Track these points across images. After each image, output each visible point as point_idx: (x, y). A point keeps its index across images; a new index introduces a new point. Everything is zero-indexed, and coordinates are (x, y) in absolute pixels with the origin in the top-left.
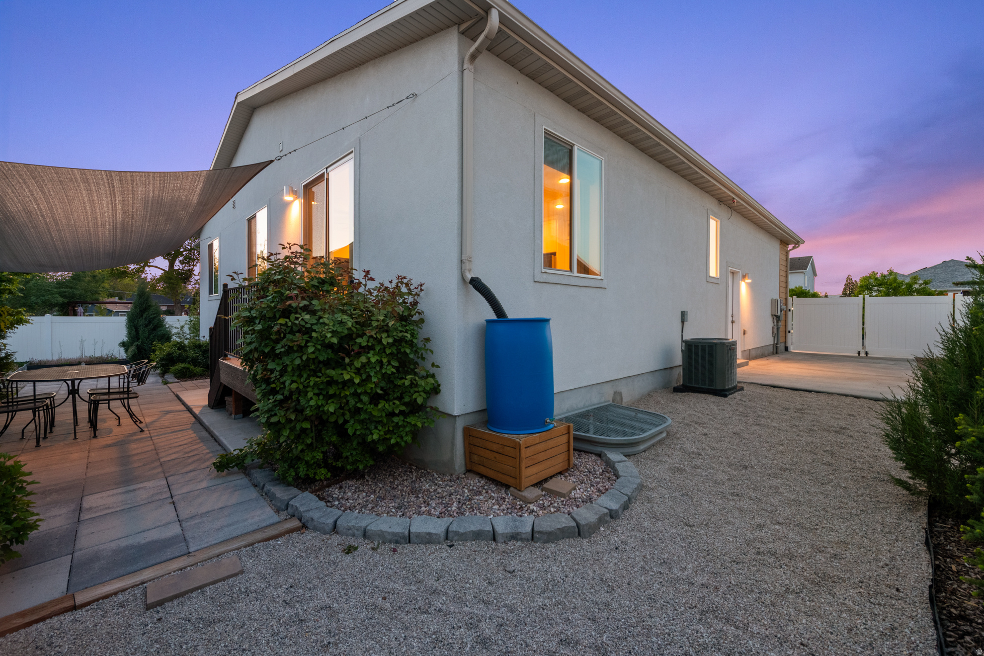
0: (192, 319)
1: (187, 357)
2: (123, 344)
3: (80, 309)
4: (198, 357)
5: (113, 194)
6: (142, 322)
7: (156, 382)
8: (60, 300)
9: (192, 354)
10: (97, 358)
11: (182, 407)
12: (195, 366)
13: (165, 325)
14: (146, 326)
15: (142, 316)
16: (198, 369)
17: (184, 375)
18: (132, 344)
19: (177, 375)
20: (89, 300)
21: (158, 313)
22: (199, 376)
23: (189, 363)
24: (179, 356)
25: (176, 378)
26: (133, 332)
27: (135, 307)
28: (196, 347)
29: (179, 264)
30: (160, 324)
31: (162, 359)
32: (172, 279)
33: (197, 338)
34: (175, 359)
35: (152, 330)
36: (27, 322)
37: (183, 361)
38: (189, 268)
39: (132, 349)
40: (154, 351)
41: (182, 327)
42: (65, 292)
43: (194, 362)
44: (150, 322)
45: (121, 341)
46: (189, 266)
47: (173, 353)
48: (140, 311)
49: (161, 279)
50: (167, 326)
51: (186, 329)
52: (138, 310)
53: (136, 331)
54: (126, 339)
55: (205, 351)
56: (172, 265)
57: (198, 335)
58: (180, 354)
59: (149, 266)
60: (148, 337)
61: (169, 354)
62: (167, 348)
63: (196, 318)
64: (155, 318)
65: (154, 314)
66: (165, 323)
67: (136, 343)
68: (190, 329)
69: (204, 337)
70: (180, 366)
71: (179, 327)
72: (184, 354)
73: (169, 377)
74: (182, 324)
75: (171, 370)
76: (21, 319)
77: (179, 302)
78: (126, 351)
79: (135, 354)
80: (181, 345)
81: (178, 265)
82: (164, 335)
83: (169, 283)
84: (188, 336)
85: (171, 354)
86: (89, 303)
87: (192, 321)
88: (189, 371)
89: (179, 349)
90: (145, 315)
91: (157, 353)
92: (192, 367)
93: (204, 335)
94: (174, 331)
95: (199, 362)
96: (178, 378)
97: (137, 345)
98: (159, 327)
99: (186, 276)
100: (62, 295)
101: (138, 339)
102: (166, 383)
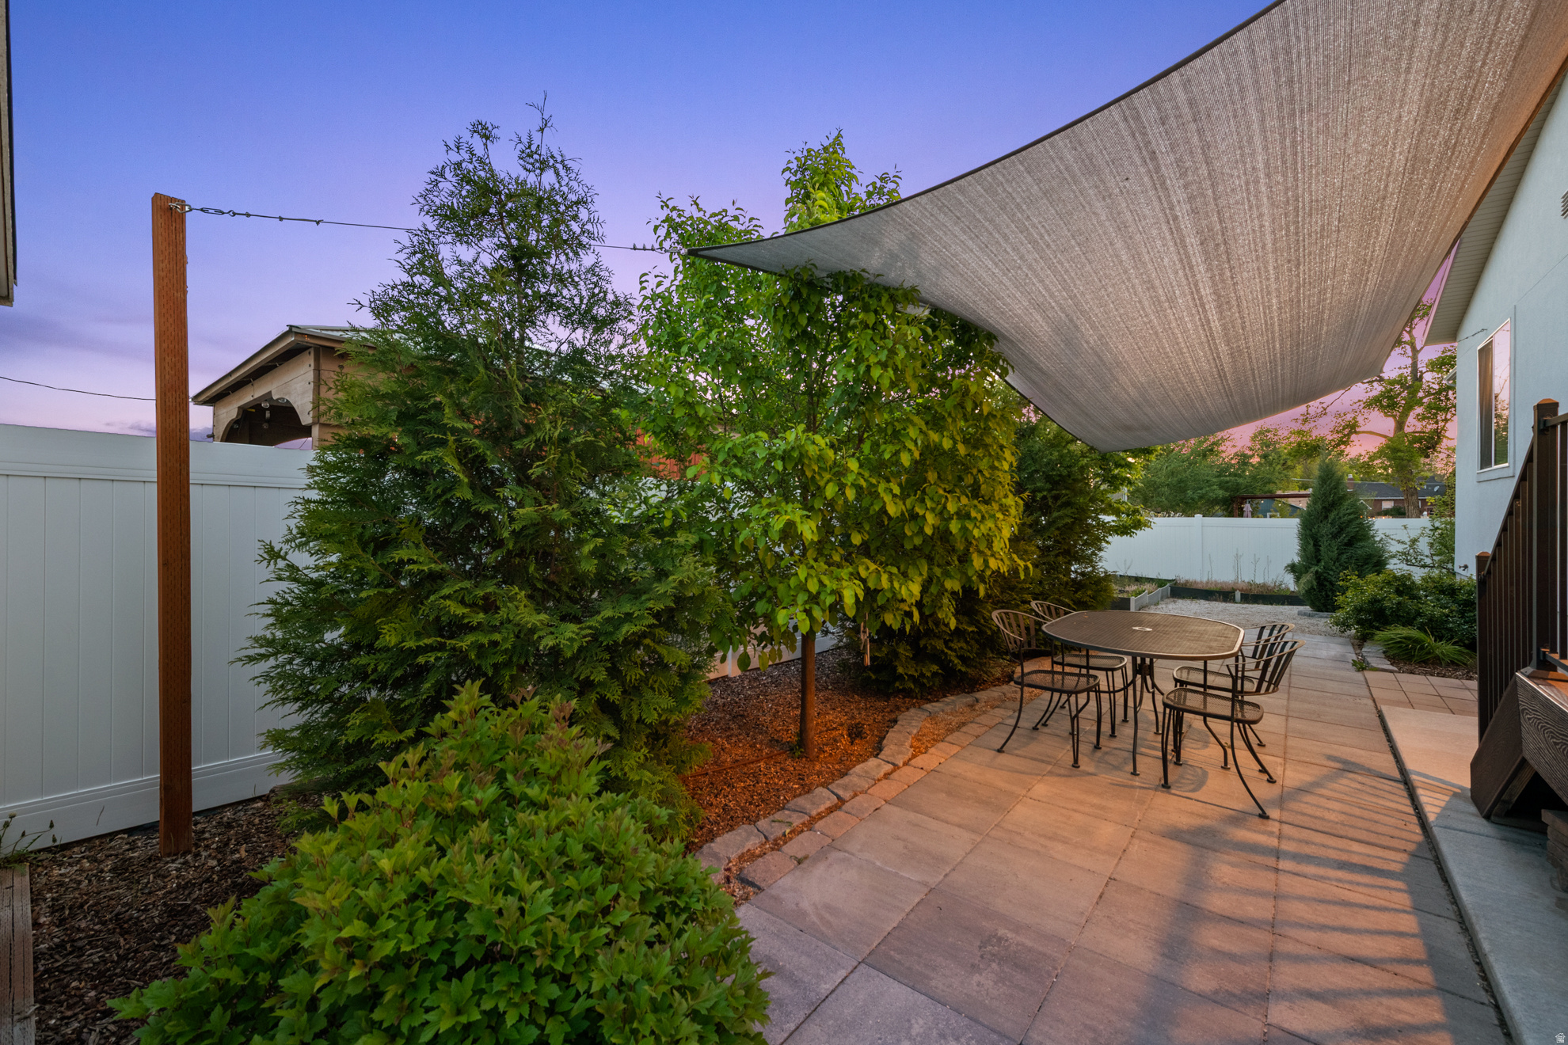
0: (1437, 524)
1: (1419, 614)
2: (1292, 568)
3: (1247, 507)
4: (1447, 616)
5: (1160, 184)
6: (1325, 529)
7: (1341, 659)
8: (1221, 493)
9: (1431, 607)
10: (1258, 586)
11: (1386, 763)
12: (1439, 638)
13: (1373, 536)
14: (1335, 536)
15: (1326, 517)
16: (1445, 648)
17: (1407, 657)
18: (1307, 569)
19: (1391, 653)
20: (1258, 494)
21: (1357, 512)
22: (1448, 665)
23: (1421, 628)
24: (1398, 609)
25: (1388, 657)
26: (1311, 547)
27: (1315, 502)
28: (1442, 592)
29: (1415, 422)
30: (1362, 534)
31: (1358, 610)
32: (1399, 451)
33: (1450, 566)
34: (1388, 612)
35: (1346, 545)
36: (1147, 524)
37: (1408, 622)
38: (1435, 426)
39: (1308, 578)
40: (1344, 591)
41: (1414, 541)
42: (1227, 482)
43: (1437, 628)
44: (1341, 530)
45: (1290, 562)
46: (1437, 423)
47: (1383, 599)
48: (1324, 508)
49: (1381, 453)
50: (1377, 539)
51: (1423, 546)
52: (1319, 506)
53: (1315, 545)
54: (1297, 559)
55: (1469, 604)
56: (1400, 425)
57: (1452, 560)
58: (1399, 603)
59: (1356, 432)
60: (1338, 559)
61: (1374, 601)
62: (1370, 586)
63: (1446, 524)
64: (1350, 521)
65: (1350, 514)
66: (1372, 533)
67: (1314, 569)
68: (1431, 545)
69: (1466, 567)
70: (1400, 632)
71: (1407, 540)
72: (1411, 605)
73: (1373, 653)
74: (1414, 534)
75: (1376, 638)
76: (1139, 521)
77: (1414, 492)
78: (1298, 579)
79: (1312, 588)
80: (1404, 585)
81: (1413, 424)
82: (1370, 556)
83: (1394, 459)
84: (1428, 561)
85: (1379, 601)
86: (1262, 498)
87: (1437, 528)
88: (1422, 648)
89: (1399, 592)
90: (1332, 516)
91: (1349, 594)
92: (1430, 640)
93: (1465, 567)
94: (1394, 548)
95: (1450, 630)
96: (1393, 659)
97: (1317, 572)
98: (1360, 540)
99: (1430, 443)
100: (1221, 486)
101: (1319, 561)
102: (1361, 666)
